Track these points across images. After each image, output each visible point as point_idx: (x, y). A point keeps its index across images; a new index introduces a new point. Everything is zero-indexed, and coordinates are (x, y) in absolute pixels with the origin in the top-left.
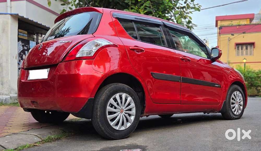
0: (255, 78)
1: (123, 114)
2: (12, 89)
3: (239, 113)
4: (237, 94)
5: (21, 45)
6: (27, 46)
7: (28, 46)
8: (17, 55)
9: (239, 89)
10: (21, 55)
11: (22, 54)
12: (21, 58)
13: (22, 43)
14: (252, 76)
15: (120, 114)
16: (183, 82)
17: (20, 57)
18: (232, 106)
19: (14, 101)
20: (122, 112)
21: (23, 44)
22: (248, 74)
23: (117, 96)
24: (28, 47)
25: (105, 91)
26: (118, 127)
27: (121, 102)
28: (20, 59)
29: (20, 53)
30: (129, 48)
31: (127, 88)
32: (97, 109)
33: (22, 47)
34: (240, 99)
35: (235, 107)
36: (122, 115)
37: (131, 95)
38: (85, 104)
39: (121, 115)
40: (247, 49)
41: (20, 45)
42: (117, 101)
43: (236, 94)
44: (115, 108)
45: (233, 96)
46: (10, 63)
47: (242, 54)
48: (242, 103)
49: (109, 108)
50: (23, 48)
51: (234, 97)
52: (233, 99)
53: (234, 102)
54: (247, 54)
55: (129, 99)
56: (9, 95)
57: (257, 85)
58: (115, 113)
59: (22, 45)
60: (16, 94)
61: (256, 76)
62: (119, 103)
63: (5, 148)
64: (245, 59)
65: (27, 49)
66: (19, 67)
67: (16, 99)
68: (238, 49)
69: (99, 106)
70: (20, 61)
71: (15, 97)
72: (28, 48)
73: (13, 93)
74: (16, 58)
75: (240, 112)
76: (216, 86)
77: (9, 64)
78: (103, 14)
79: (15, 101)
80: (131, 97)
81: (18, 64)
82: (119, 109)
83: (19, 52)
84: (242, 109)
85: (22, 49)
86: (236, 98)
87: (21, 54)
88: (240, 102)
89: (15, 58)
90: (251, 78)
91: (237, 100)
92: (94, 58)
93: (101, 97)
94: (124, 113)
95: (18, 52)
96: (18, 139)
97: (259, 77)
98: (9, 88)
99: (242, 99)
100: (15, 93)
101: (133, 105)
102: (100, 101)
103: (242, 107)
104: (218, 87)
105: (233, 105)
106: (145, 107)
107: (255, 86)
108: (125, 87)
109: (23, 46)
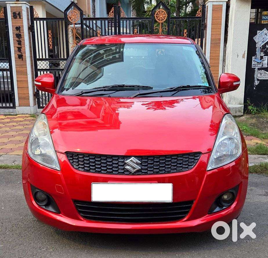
19: (236, 113)
41: (263, 34)
60: (240, 104)
67: (240, 111)
71: (239, 108)
73: (234, 103)
74: (243, 57)
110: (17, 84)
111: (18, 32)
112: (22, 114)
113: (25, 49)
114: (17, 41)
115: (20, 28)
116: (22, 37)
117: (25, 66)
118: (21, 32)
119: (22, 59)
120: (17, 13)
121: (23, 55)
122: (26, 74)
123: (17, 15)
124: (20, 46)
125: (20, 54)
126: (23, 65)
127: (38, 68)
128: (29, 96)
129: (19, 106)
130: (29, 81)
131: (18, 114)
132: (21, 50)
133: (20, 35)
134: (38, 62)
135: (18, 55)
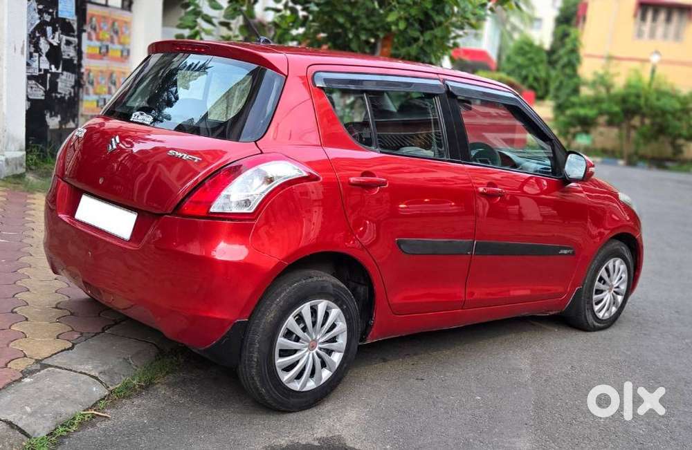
0: (674, 114)
1: (314, 351)
2: (11, 139)
3: (611, 312)
4: (614, 266)
5: (35, 10)
6: (51, 11)
7: (53, 12)
8: (25, 43)
9: (621, 253)
10: (36, 39)
11: (37, 35)
12: (34, 47)
13: (38, 5)
14: (668, 107)
15: (307, 353)
16: (477, 253)
17: (32, 46)
18: (595, 297)
19: (16, 168)
20: (312, 348)
21: (41, 7)
22: (658, 99)
23: (305, 309)
24: (55, 14)
25: (275, 300)
26: (301, 384)
27: (313, 322)
28: (32, 49)
29: (33, 32)
30: (349, 181)
31: (331, 286)
32: (252, 344)
33: (37, 16)
34: (621, 278)
35: (602, 300)
36: (313, 354)
37: (340, 302)
38: (224, 334)
39: (311, 355)
40: (668, 20)
41: (31, 9)
42: (304, 322)
43: (612, 266)
44: (297, 339)
45: (602, 272)
46: (6, 68)
47: (652, 35)
48: (623, 287)
49: (282, 342)
50: (40, 18)
51: (605, 276)
52: (601, 279)
53: (602, 286)
54: (665, 36)
55: (335, 312)
56: (4, 155)
57: (677, 132)
58: (295, 351)
59: (37, 11)
60: (21, 150)
61: (678, 106)
62: (308, 326)
63: (28, 436)
64: (657, 52)
65: (52, 19)
66: (29, 74)
67: (21, 165)
68: (643, 18)
69: (257, 338)
70: (31, 56)
71: (19, 158)
72: (55, 16)
73: (13, 148)
74: (22, 53)
75: (614, 309)
76: (563, 254)
77: (5, 70)
78: (287, 77)
79: (19, 168)
80: (340, 306)
81: (28, 64)
82: (307, 341)
83: (31, 30)
84: (620, 304)
85: (38, 22)
86: (609, 276)
87: (34, 36)
88: (618, 287)
89: (19, 50)
90: (664, 112)
91: (611, 281)
92: (256, 218)
93: (264, 314)
94: (317, 349)
95: (28, 30)
96: (56, 399)
97: (685, 111)
98: (4, 137)
99: (625, 276)
100: (18, 149)
101: (342, 325)
102: (261, 326)
103: (620, 298)
104: (569, 254)
105: (600, 296)
106: (371, 327)
107: (670, 134)
108: (326, 285)
109: (40, 12)
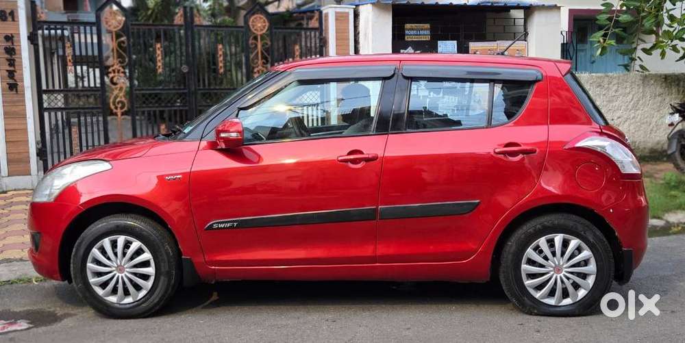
110: (6, 136)
111: (9, 44)
112: (15, 190)
113: (22, 74)
114: (8, 60)
115: (13, 37)
116: (16, 52)
117: (21, 104)
118: (15, 44)
119: (17, 91)
120: (8, 11)
121: (17, 85)
122: (24, 117)
123: (8, 15)
124: (12, 69)
125: (11, 81)
126: (18, 101)
127: (45, 106)
128: (29, 157)
129: (9, 176)
130: (29, 130)
131: (9, 191)
132: (14, 76)
133: (13, 50)
134: (45, 97)
135: (8, 84)
